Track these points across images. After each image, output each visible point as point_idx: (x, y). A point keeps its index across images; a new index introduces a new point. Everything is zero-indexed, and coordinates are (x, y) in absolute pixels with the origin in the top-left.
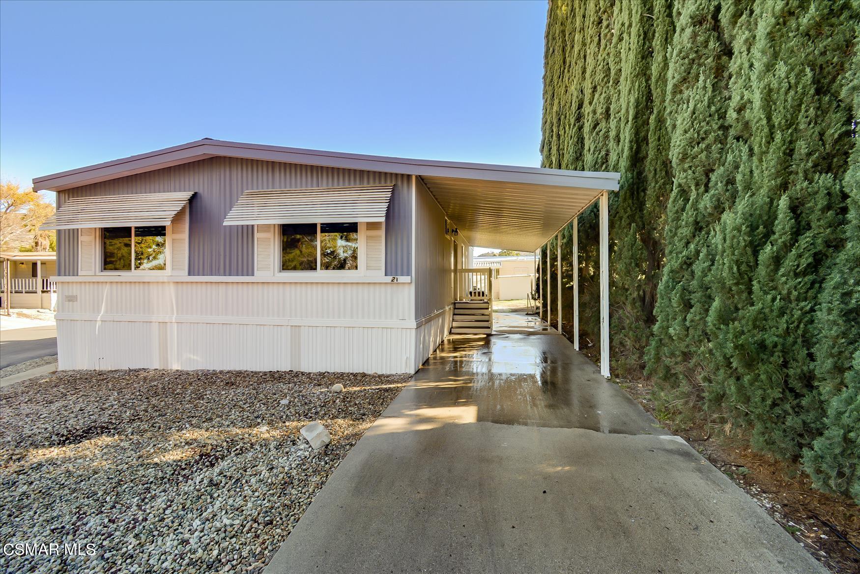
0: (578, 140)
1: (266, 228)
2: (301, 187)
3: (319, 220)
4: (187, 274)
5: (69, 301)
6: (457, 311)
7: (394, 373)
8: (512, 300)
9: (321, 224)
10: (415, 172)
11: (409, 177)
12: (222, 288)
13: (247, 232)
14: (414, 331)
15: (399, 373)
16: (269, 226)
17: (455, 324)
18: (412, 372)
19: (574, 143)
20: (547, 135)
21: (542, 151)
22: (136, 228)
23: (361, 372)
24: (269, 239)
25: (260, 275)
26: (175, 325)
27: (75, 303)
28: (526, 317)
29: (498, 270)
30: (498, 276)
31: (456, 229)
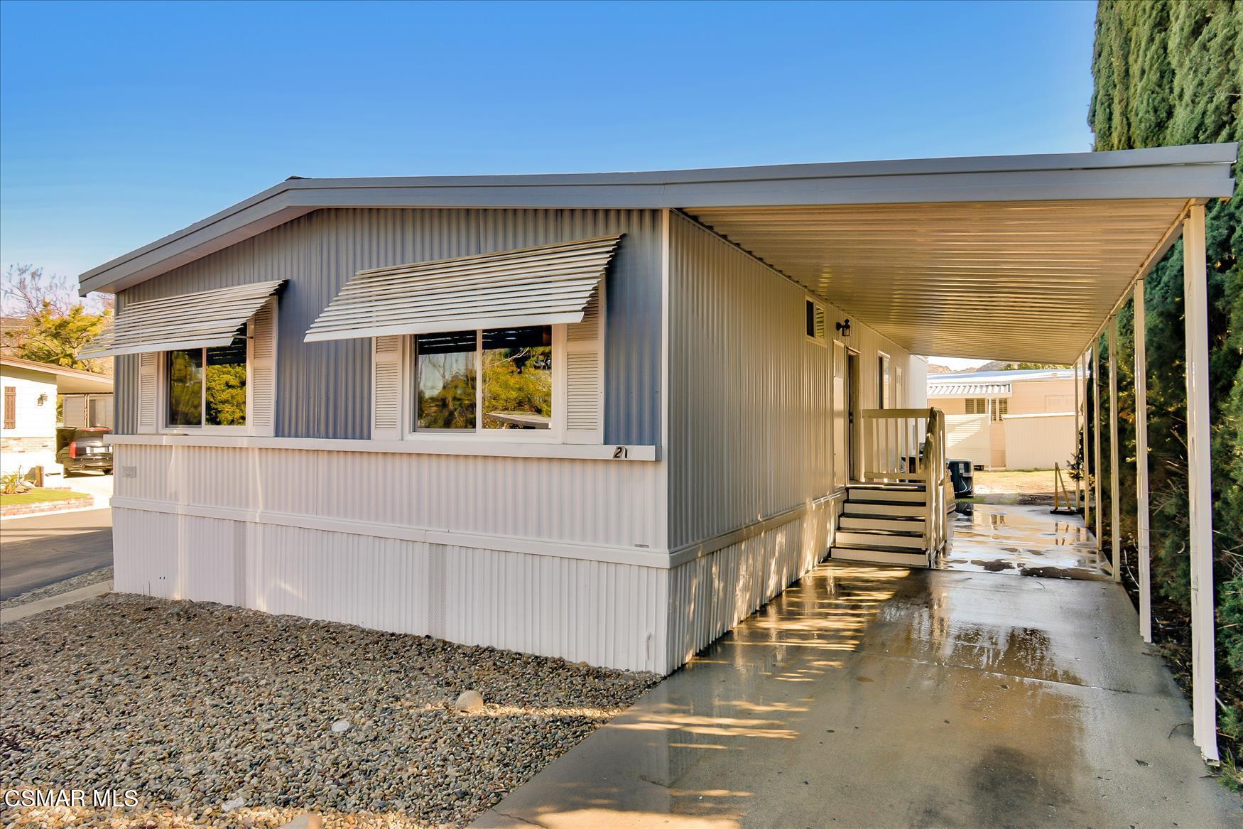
0: (1162, 77)
1: (389, 342)
2: (459, 256)
3: (479, 324)
4: (272, 433)
5: (128, 476)
6: (850, 508)
7: (621, 667)
8: (1037, 470)
9: (485, 331)
10: (666, 200)
11: (655, 213)
12: (323, 459)
13: (361, 351)
14: (664, 577)
15: (633, 669)
16: (393, 338)
17: (842, 538)
18: (662, 670)
19: (1151, 86)
20: (1102, 81)
21: (1092, 122)
22: (209, 350)
23: (557, 656)
24: (394, 365)
25: (381, 438)
26: (260, 528)
27: (134, 479)
28: (1052, 519)
29: (1004, 402)
30: (1003, 416)
31: (847, 321)
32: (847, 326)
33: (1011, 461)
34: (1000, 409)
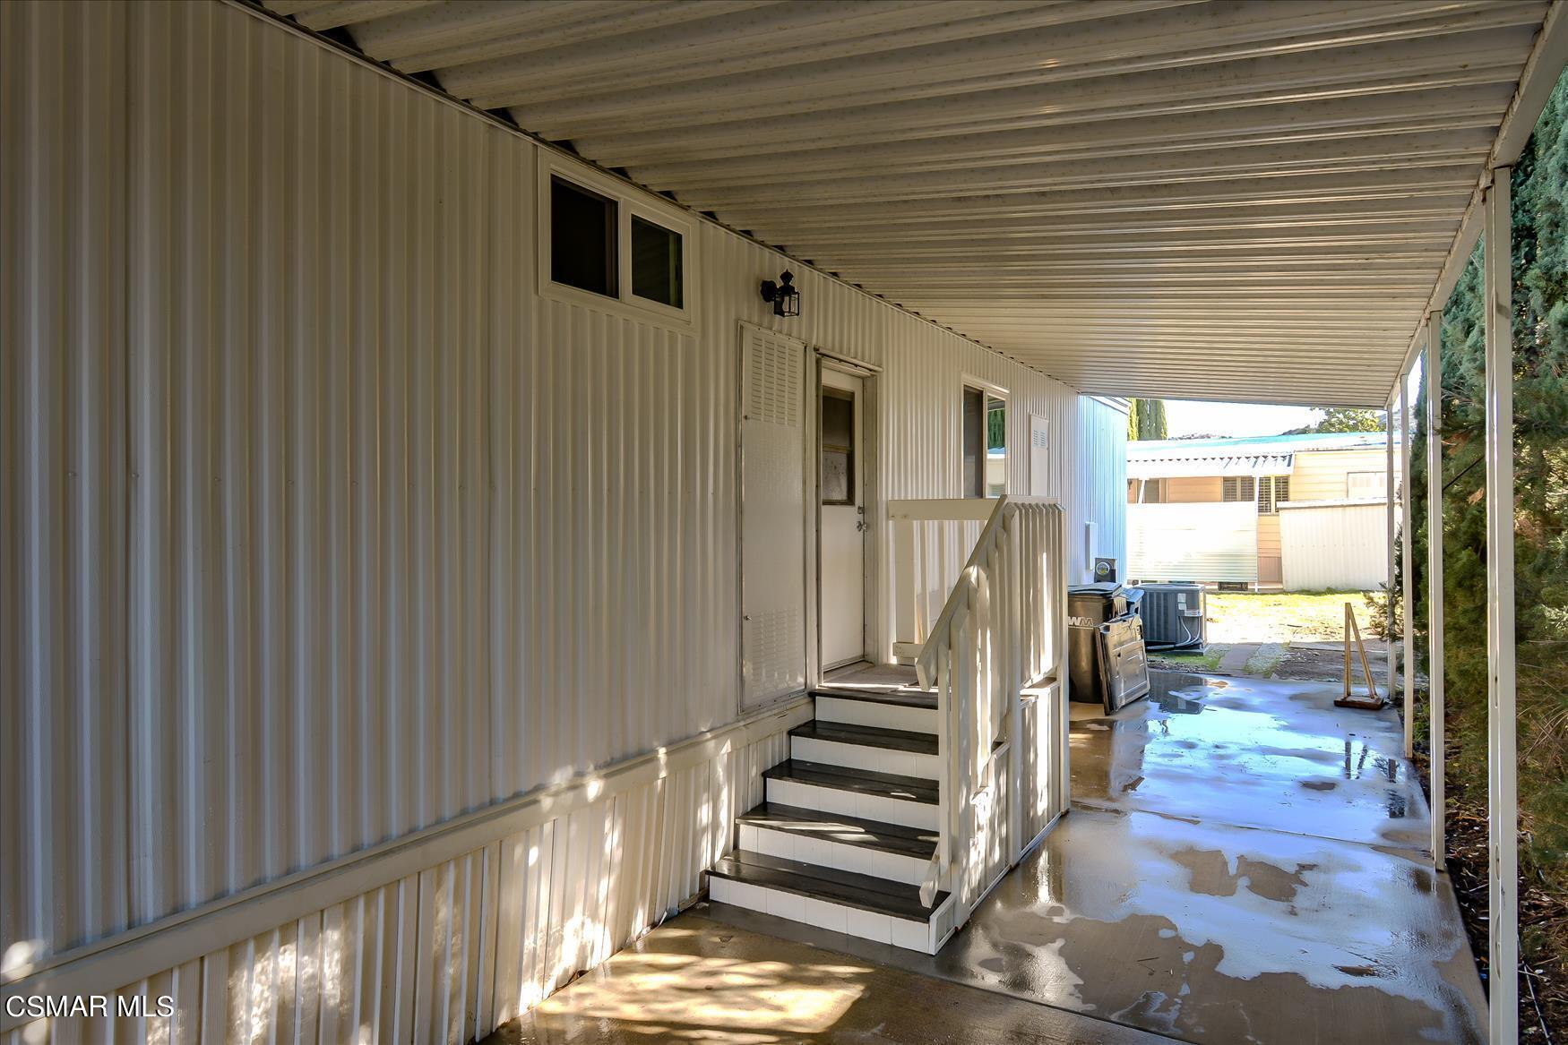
28: (1338, 719)
29: (1283, 482)
30: (1280, 504)
31: (787, 276)
32: (788, 290)
33: (1292, 576)
34: (1277, 492)
